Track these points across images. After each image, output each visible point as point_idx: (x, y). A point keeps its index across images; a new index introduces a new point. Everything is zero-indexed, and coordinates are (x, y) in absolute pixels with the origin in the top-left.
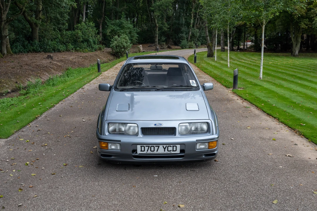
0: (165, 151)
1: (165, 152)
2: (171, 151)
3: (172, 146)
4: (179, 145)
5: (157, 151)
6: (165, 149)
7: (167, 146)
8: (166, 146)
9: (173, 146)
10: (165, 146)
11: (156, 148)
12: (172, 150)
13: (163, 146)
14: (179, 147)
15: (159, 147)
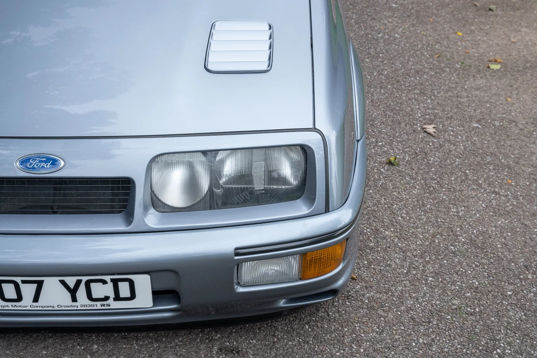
0: (74, 299)
1: (74, 304)
2: (107, 298)
3: (107, 278)
4: (146, 278)
5: (36, 299)
6: (73, 292)
7: (85, 279)
8: (78, 283)
9: (115, 282)
10: (71, 281)
11: (28, 291)
12: (112, 295)
13: (63, 283)
14: (143, 283)
15: (40, 284)
